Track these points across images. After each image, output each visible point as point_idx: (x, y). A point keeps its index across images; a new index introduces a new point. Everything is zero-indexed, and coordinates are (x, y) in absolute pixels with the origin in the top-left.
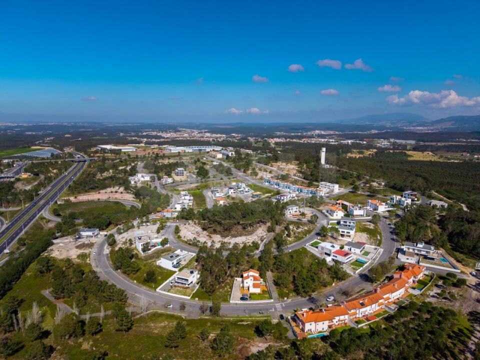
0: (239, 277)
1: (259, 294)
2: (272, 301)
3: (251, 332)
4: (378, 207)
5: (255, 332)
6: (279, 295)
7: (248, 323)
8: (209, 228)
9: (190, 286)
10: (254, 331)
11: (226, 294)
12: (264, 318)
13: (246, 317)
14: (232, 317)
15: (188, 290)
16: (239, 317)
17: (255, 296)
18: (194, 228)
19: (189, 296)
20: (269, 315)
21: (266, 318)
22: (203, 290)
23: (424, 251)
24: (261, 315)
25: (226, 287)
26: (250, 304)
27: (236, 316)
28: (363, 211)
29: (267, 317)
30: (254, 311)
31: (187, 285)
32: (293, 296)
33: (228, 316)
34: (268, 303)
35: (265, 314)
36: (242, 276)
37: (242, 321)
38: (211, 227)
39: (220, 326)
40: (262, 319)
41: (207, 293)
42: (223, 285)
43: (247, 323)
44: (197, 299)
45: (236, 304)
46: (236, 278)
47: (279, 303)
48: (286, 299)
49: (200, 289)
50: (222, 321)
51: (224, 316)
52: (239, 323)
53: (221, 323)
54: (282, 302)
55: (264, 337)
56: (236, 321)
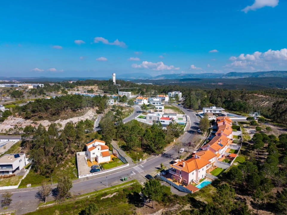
0: (80, 151)
1: (110, 162)
2: (128, 165)
3: (125, 204)
4: (165, 98)
5: (130, 202)
6: (132, 158)
7: (114, 194)
8: (33, 116)
9: (15, 173)
10: (128, 202)
11: (70, 171)
12: (130, 184)
13: (107, 189)
14: (88, 194)
15: (13, 179)
16: (98, 192)
17: (106, 165)
18: (13, 120)
19: (15, 185)
20: (132, 179)
21: (132, 183)
22: (36, 174)
23: (218, 111)
24: (124, 182)
25: (68, 164)
26: (104, 175)
27: (93, 191)
28: (159, 99)
29: (133, 181)
30: (114, 179)
31: (11, 173)
32: (146, 156)
33: (82, 194)
34: (124, 169)
35: (129, 180)
36: (85, 149)
37: (105, 194)
38: (35, 116)
39: (76, 210)
40: (128, 185)
41: (43, 175)
42: (63, 162)
43: (112, 196)
44: (29, 185)
45: (87, 178)
46: (78, 153)
47: (136, 165)
48: (141, 160)
49: (32, 173)
50: (77, 203)
51: (77, 196)
52: (102, 198)
53: (76, 206)
54: (139, 164)
55: (145, 206)
56: (97, 197)
